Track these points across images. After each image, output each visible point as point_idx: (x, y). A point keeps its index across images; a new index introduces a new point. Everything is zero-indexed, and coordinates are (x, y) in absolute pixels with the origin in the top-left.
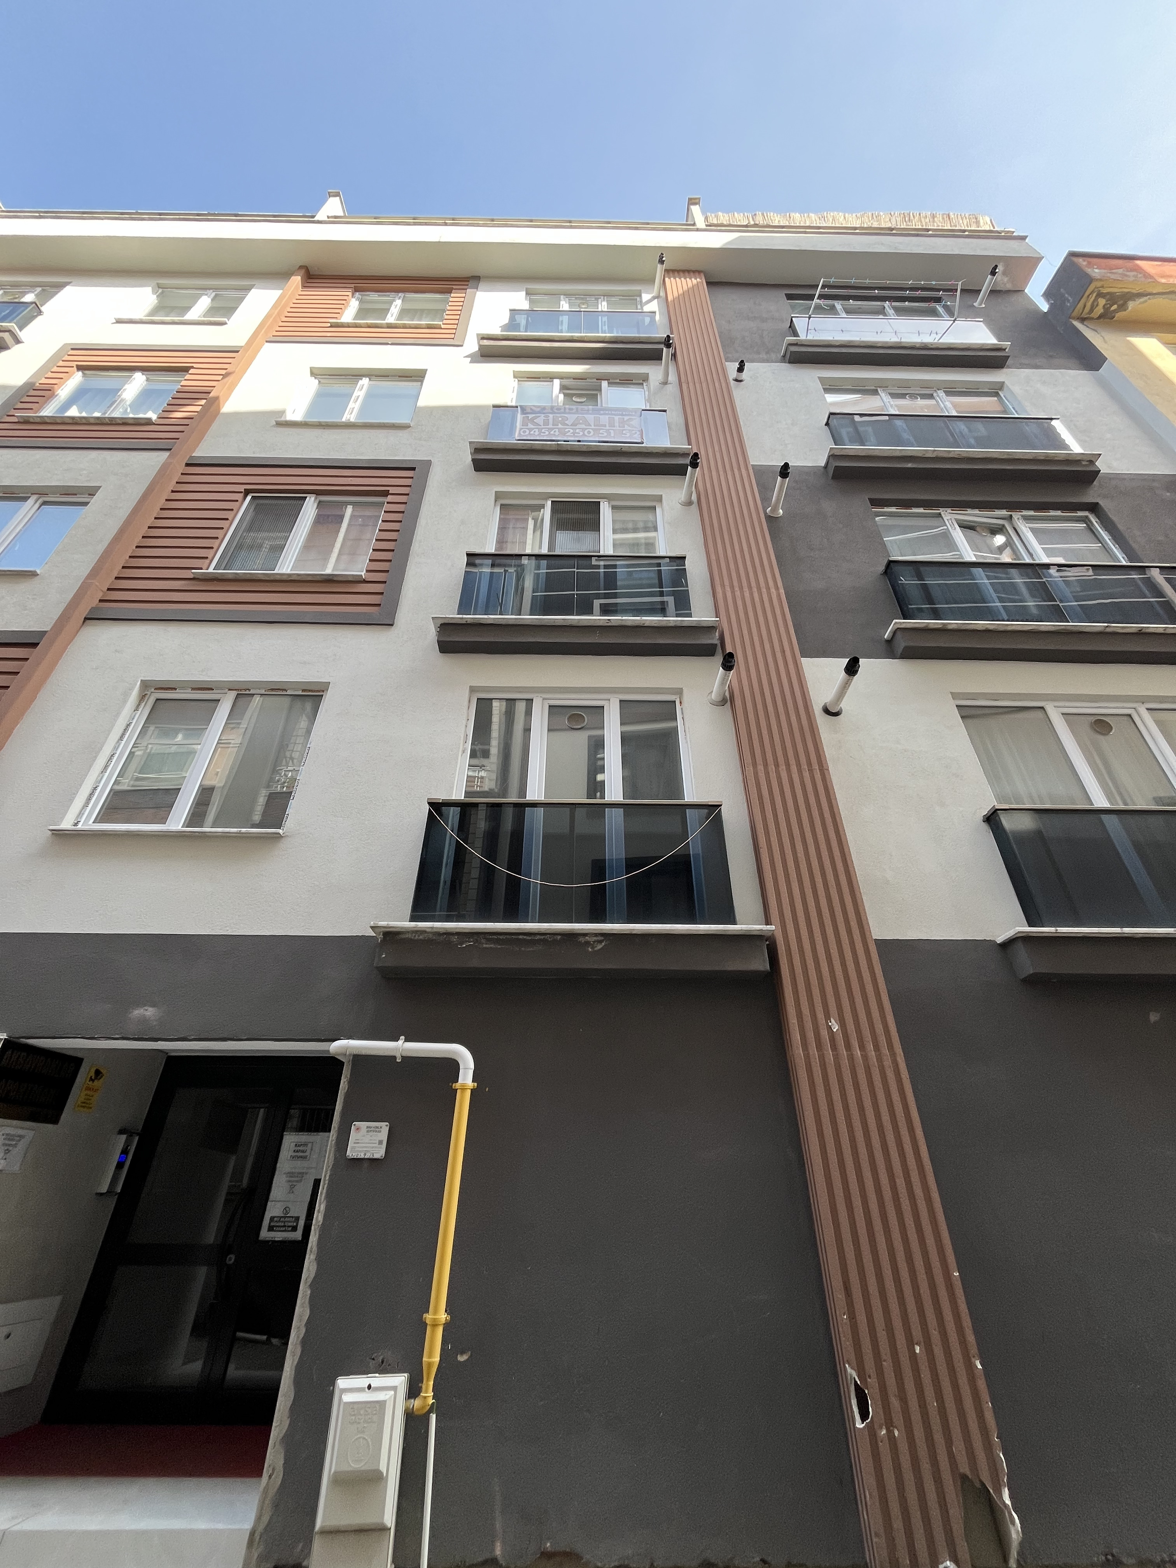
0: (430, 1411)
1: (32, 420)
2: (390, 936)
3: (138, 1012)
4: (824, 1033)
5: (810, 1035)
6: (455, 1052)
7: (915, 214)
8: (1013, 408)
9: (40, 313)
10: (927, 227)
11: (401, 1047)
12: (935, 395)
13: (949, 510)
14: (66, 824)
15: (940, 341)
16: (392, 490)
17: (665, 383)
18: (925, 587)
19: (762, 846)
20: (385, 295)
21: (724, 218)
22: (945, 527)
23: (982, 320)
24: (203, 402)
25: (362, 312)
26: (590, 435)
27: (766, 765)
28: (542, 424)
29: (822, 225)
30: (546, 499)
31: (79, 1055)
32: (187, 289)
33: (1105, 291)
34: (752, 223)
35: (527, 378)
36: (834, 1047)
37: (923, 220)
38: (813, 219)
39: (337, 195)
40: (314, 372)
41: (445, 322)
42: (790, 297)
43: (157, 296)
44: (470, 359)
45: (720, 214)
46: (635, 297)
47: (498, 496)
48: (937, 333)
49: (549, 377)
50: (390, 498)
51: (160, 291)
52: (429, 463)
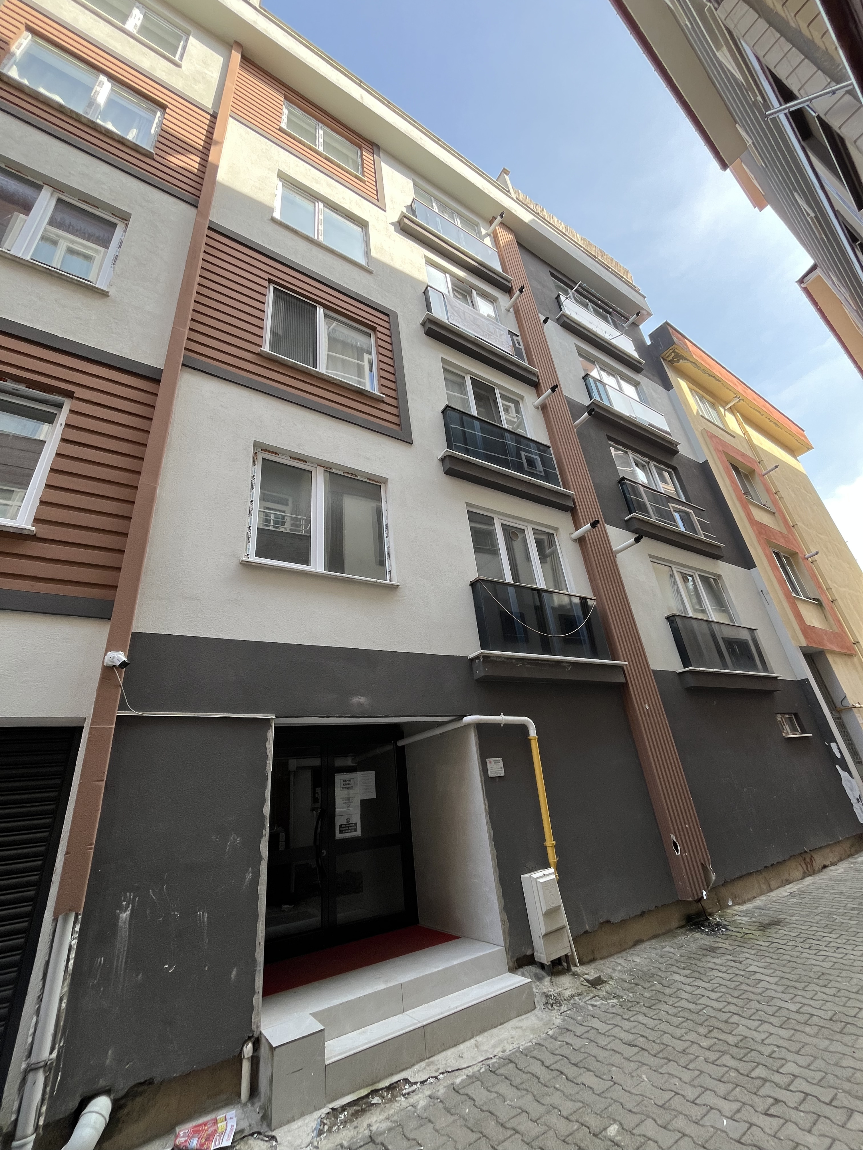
1: (7, 80)
4: (645, 710)
5: (641, 711)
6: (525, 721)
7: (605, 254)
10: (609, 265)
11: (502, 719)
13: (630, 451)
14: (244, 556)
15: (611, 341)
16: (378, 328)
17: (508, 311)
20: (308, 117)
21: (522, 197)
22: (630, 461)
23: (631, 339)
25: (292, 124)
30: (467, 374)
33: (677, 351)
34: (536, 210)
35: (431, 264)
36: (649, 716)
37: (608, 259)
38: (563, 227)
40: (281, 176)
41: (365, 178)
42: (552, 275)
44: (394, 228)
45: (519, 191)
46: (476, 227)
47: (443, 361)
48: (612, 337)
49: (444, 270)
50: (376, 333)
52: (395, 314)
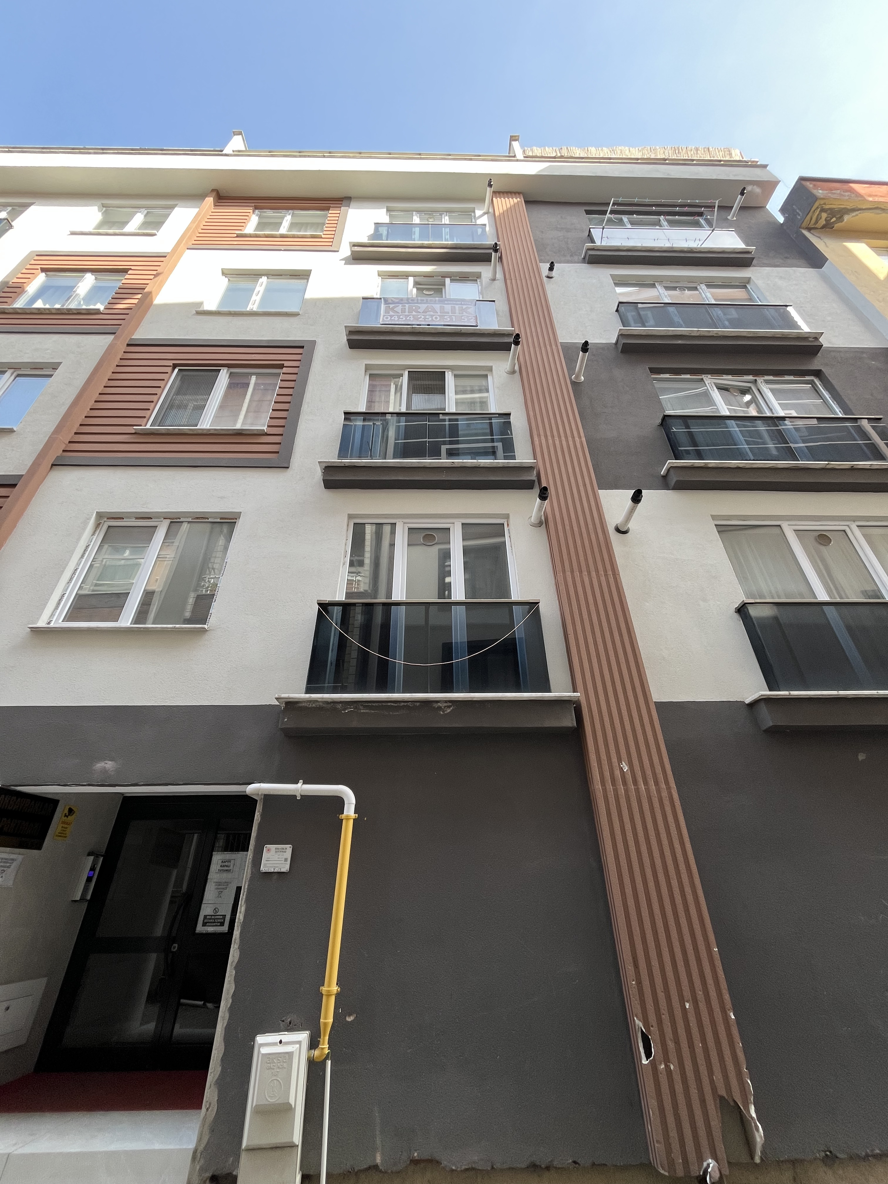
0: (327, 1058)
1: (7, 311)
2: (291, 705)
3: (100, 765)
4: (617, 773)
5: (607, 774)
6: (340, 792)
7: (683, 148)
8: (758, 297)
9: (11, 227)
10: (692, 158)
11: (300, 788)
12: (698, 287)
13: (709, 376)
14: (41, 623)
15: (702, 246)
16: (286, 364)
17: (494, 279)
18: (691, 434)
19: (570, 633)
20: (278, 212)
21: (537, 151)
22: (706, 389)
23: (734, 229)
24: (139, 296)
25: (261, 225)
26: (438, 320)
27: (572, 571)
28: (400, 312)
29: (612, 157)
30: (404, 370)
31: (56, 798)
32: (125, 208)
33: (827, 207)
34: (559, 155)
35: (389, 276)
36: (625, 783)
37: (689, 152)
38: (605, 152)
39: (240, 133)
40: (225, 273)
41: (325, 233)
42: (588, 212)
43: (102, 214)
44: (344, 262)
45: (535, 148)
46: (470, 213)
47: (367, 367)
48: (700, 240)
49: (405, 276)
50: (285, 370)
51: (104, 209)
52: (314, 343)
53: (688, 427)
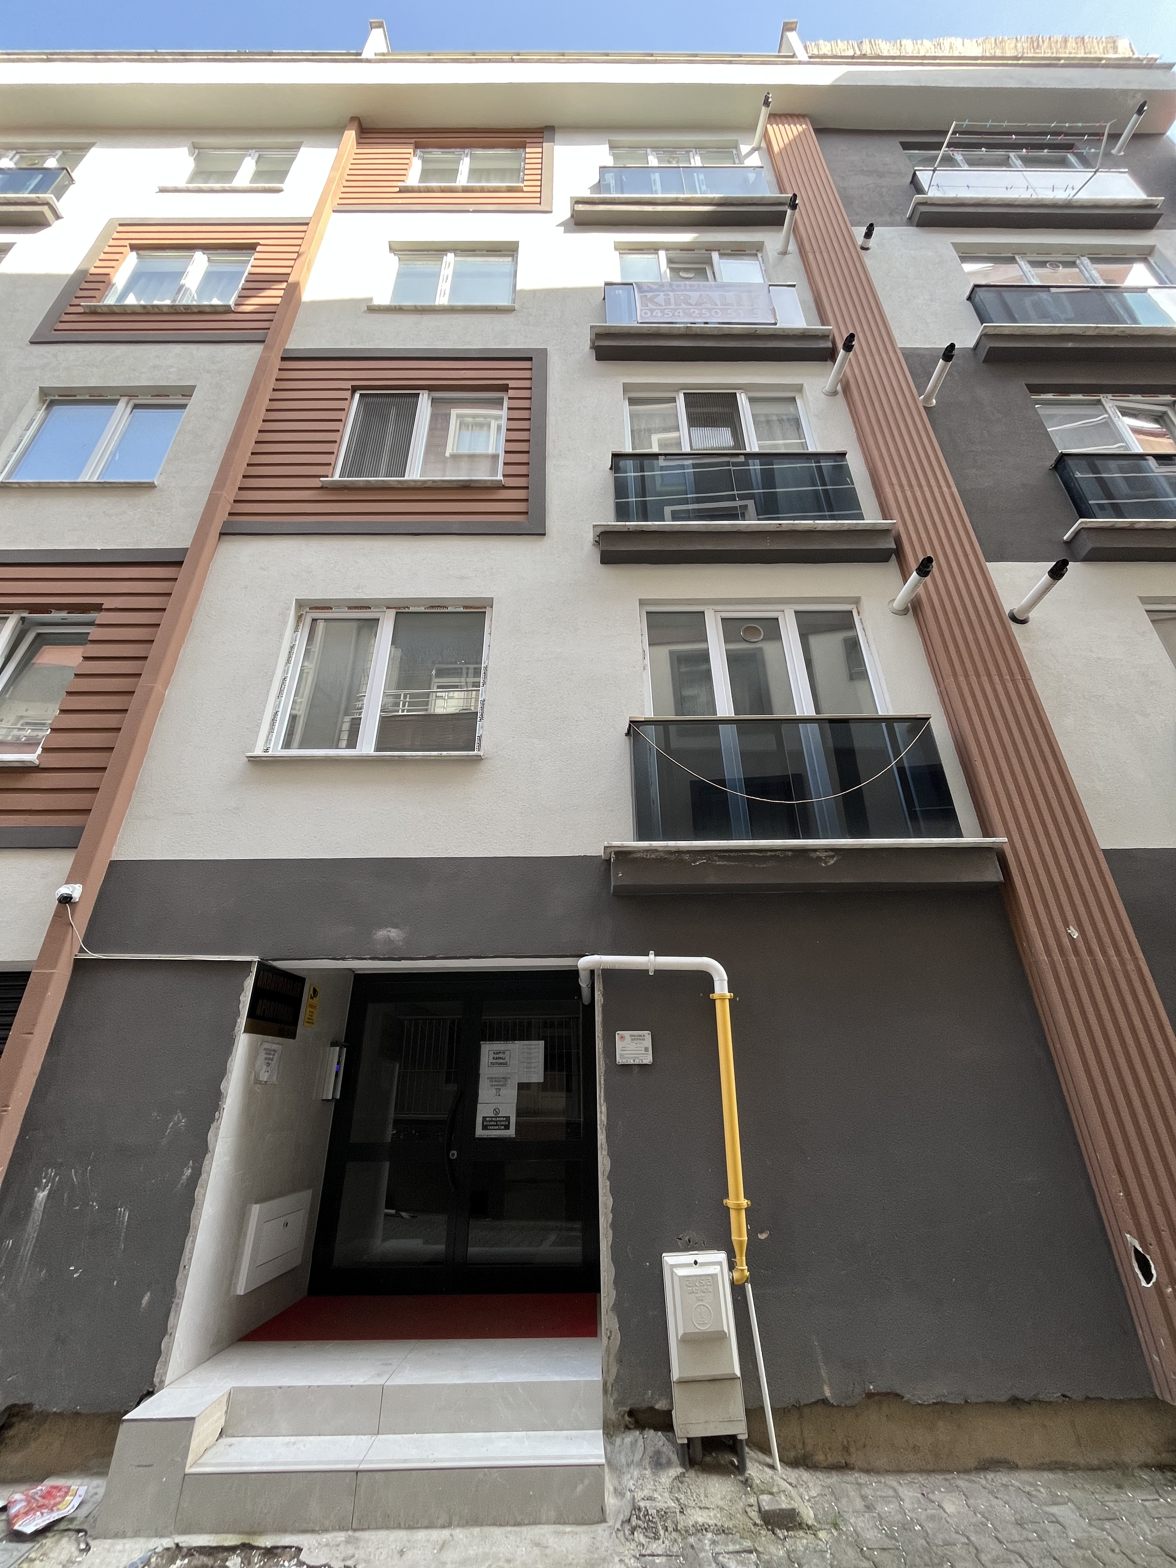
0: (746, 1281)
2: (623, 855)
3: (382, 934)
4: (1066, 941)
5: (1052, 942)
6: (708, 965)
7: (1044, 39)
8: (1166, 276)
9: (72, 181)
10: (1058, 55)
11: (651, 961)
12: (1078, 262)
13: (1110, 396)
15: (1076, 197)
16: (512, 384)
17: (784, 253)
18: (1101, 482)
19: (976, 759)
20: (450, 152)
21: (825, 48)
22: (1106, 416)
23: (1127, 170)
24: (284, 285)
25: (425, 174)
26: (719, 315)
27: (967, 676)
28: (663, 304)
29: (937, 55)
30: (678, 391)
31: (302, 974)
32: (230, 149)
34: (858, 53)
35: (629, 250)
36: (1077, 953)
37: (1053, 45)
39: (380, 25)
40: (395, 248)
41: (526, 183)
42: (906, 146)
43: (194, 159)
44: (562, 229)
45: (821, 42)
46: (731, 150)
47: (627, 388)
48: (1073, 188)
49: (653, 248)
50: (511, 393)
51: (197, 151)
52: (544, 352)
53: (1095, 470)
